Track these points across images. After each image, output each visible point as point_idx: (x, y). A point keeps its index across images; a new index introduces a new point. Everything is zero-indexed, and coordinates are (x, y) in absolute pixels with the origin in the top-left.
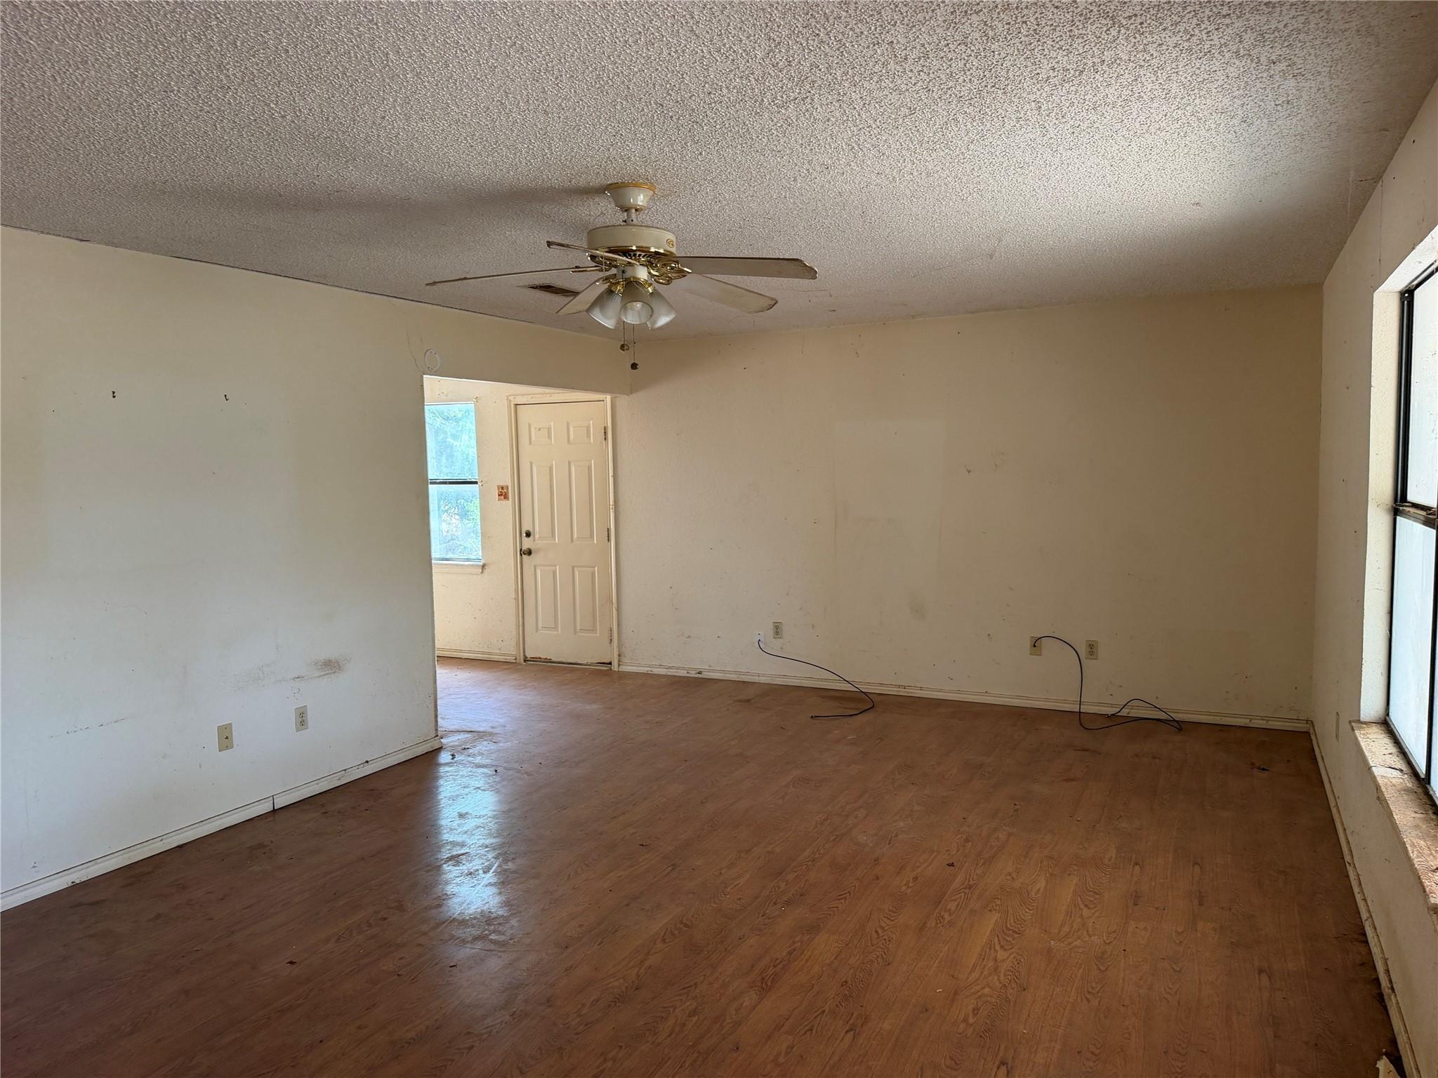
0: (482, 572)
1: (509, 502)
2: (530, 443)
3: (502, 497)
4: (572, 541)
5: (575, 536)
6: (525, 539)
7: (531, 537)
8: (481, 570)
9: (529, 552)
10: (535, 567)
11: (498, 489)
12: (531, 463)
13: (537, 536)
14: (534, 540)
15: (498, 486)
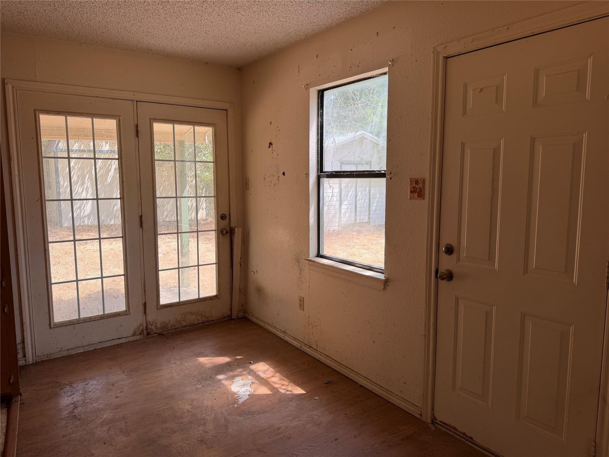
0: (384, 289)
1: (424, 203)
2: (464, 113)
3: (416, 195)
4: (526, 271)
5: (533, 264)
6: (444, 257)
7: (454, 256)
8: (383, 287)
9: (450, 276)
10: (457, 299)
11: (411, 182)
12: (463, 145)
13: (464, 255)
14: (458, 260)
15: (411, 179)
